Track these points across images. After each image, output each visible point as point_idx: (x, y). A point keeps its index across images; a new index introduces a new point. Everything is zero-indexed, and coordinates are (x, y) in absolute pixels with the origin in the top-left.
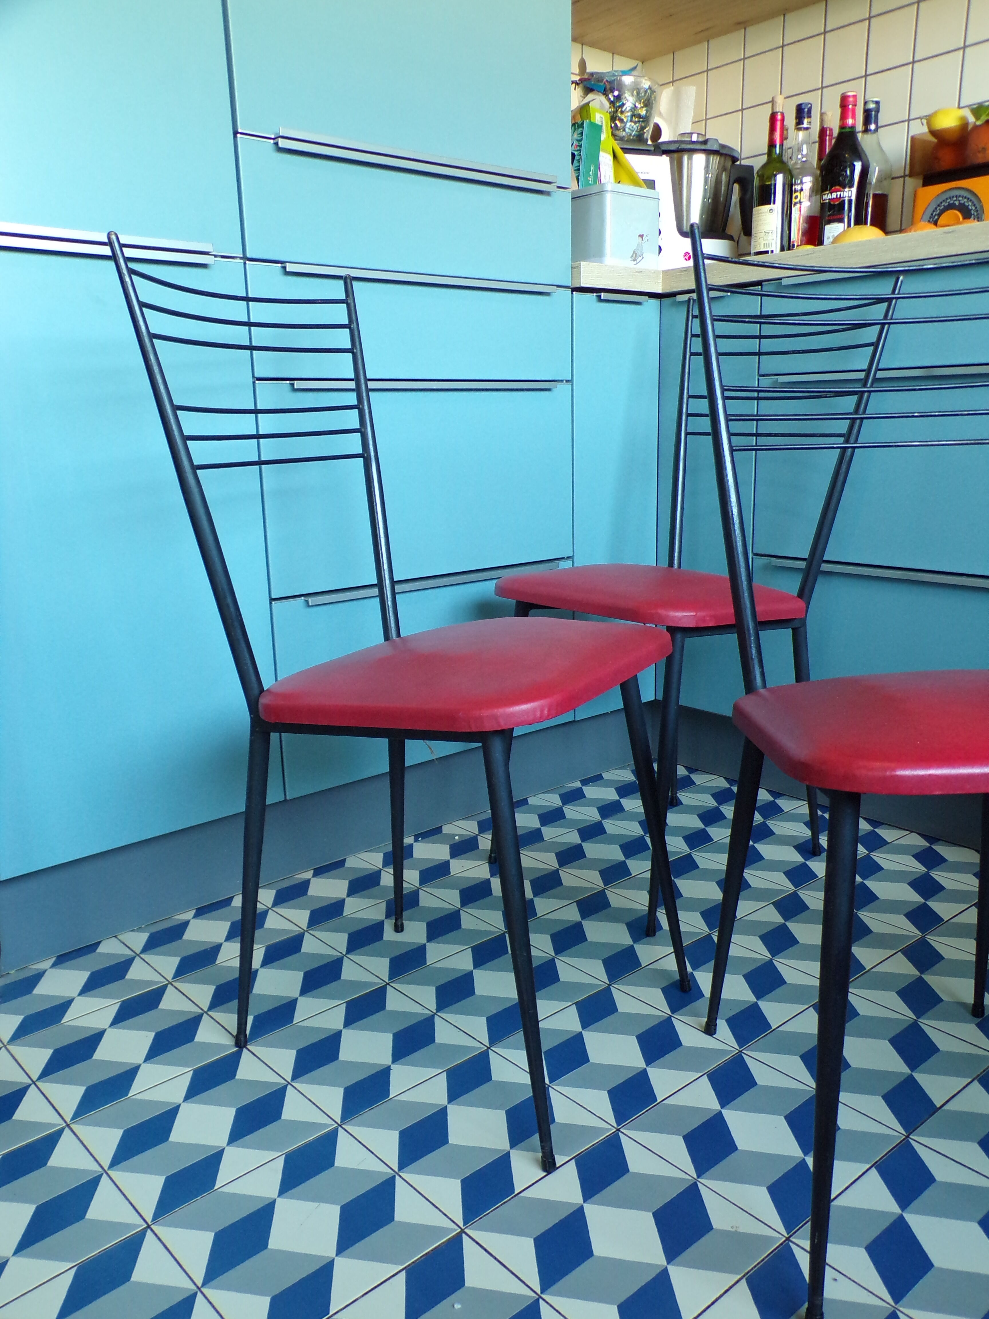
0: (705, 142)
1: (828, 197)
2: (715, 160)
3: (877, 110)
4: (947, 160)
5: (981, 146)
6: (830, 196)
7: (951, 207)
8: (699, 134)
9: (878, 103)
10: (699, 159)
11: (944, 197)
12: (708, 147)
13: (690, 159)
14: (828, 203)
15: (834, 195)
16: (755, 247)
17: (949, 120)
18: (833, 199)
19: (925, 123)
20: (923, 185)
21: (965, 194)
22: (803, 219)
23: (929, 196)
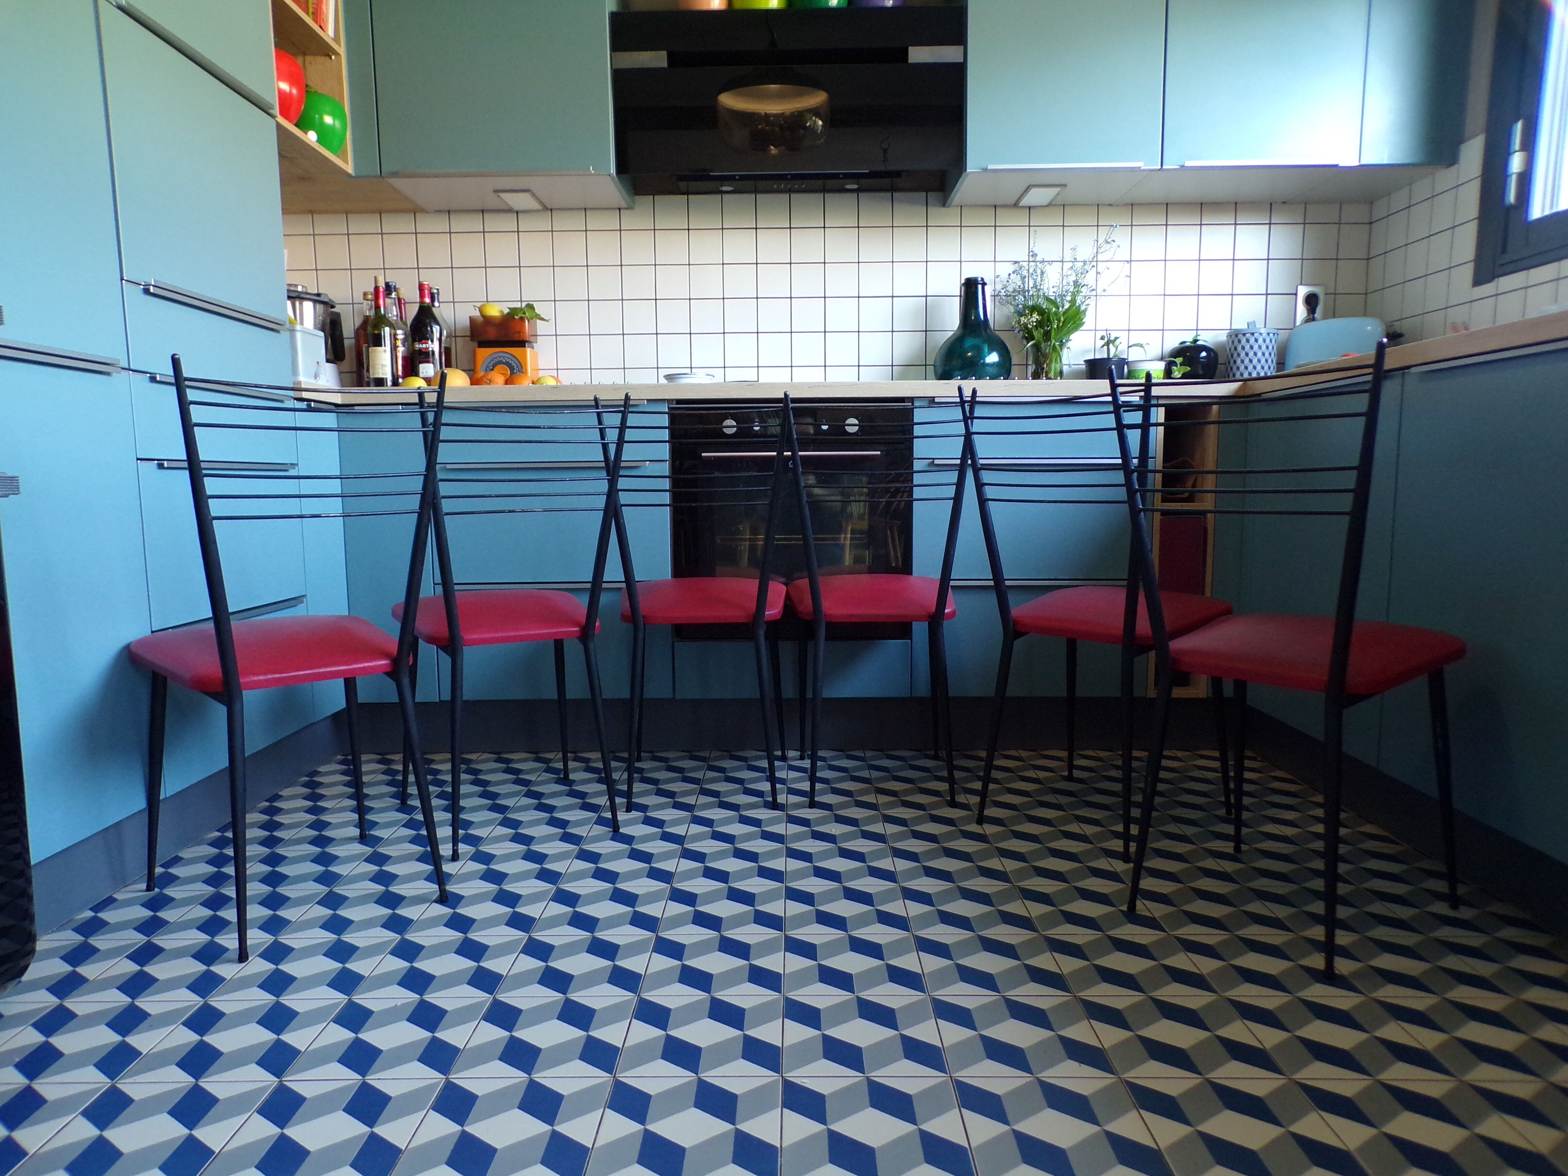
0: (319, 295)
1: (418, 346)
2: (320, 307)
3: (438, 294)
4: (492, 334)
5: (517, 330)
6: (421, 346)
7: (500, 362)
8: (303, 286)
9: (438, 290)
10: (308, 306)
11: (493, 357)
12: (322, 298)
13: (301, 304)
14: (420, 350)
15: (424, 346)
16: (374, 374)
17: (494, 311)
18: (423, 348)
19: (477, 309)
20: (480, 347)
21: (509, 356)
22: (404, 358)
23: (484, 354)
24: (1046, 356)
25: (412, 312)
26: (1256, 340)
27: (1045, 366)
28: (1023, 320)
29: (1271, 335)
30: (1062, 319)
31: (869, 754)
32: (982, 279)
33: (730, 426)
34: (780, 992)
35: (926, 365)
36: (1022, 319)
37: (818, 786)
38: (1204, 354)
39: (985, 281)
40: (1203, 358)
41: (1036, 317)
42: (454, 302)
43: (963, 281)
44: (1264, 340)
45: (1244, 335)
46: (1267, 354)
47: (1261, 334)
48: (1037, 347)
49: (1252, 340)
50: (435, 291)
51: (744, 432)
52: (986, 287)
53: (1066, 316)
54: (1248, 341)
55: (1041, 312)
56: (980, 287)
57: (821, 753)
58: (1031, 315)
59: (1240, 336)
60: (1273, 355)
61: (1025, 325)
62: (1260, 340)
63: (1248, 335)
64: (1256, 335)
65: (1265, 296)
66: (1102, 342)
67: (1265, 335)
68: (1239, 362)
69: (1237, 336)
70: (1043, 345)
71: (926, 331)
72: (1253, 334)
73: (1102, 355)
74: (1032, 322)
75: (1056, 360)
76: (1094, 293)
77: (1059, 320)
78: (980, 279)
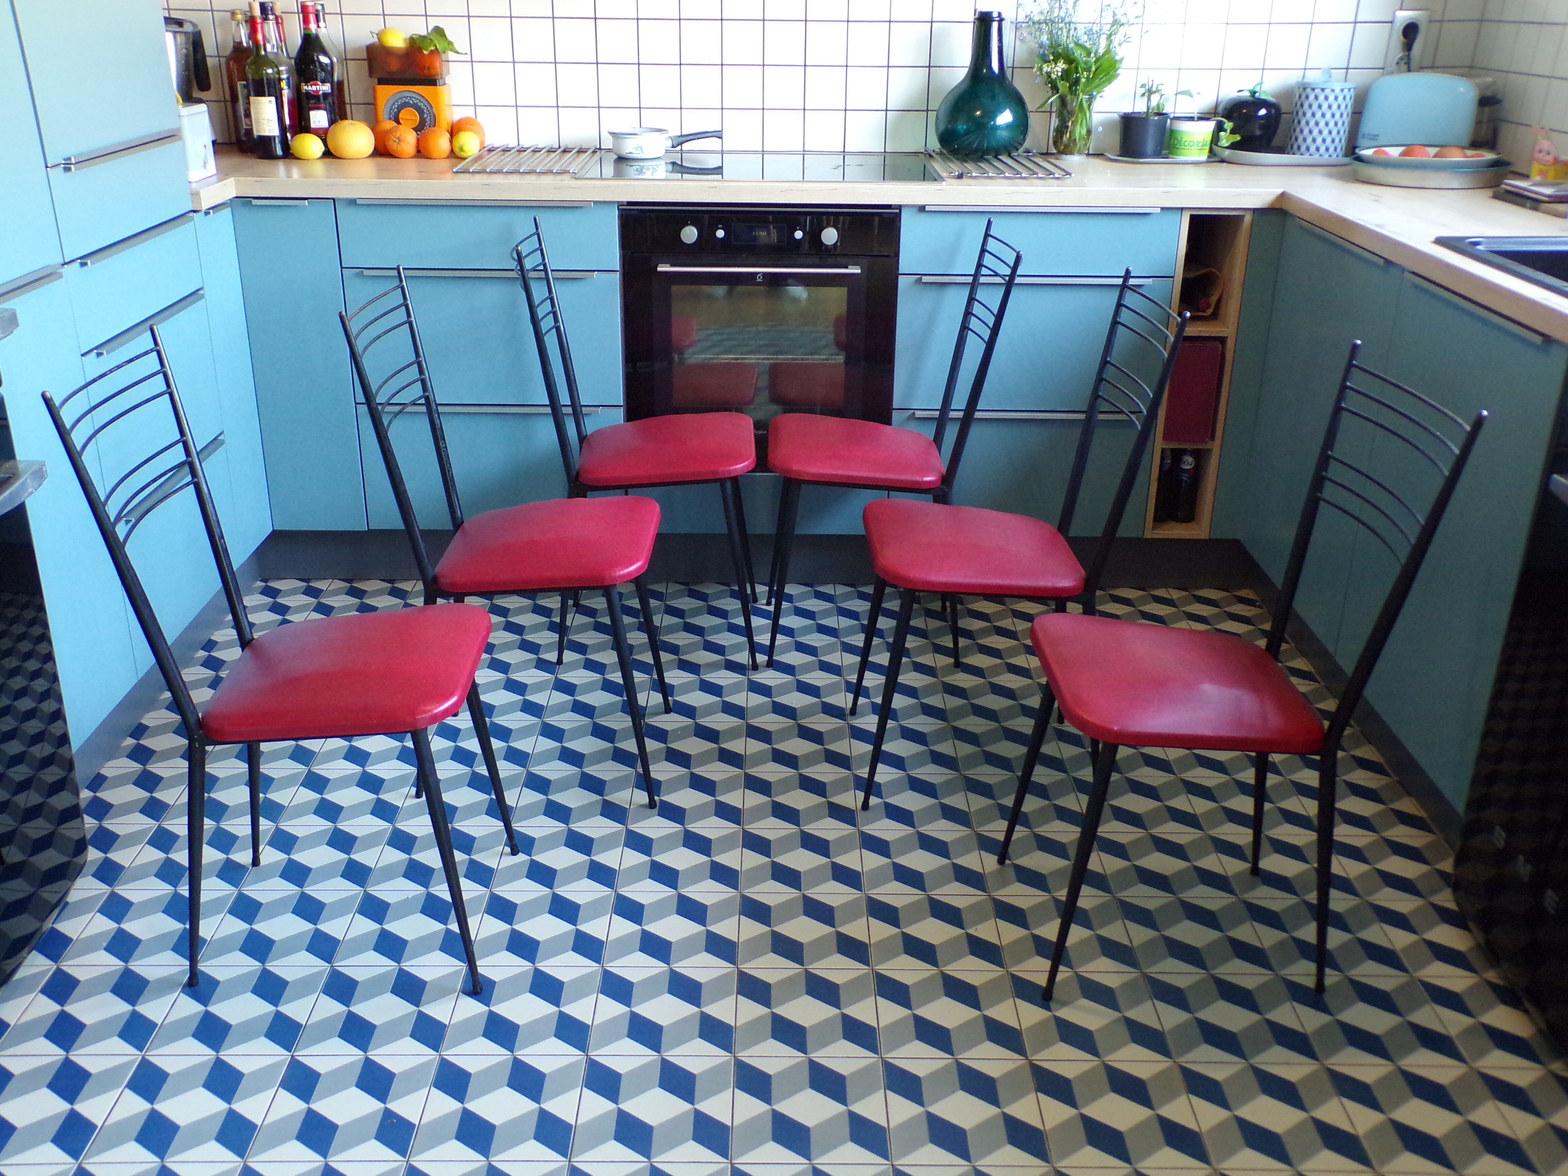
1: (305, 88)
3: (324, 15)
4: (394, 65)
5: (426, 64)
6: (310, 88)
7: (407, 104)
9: (322, 5)
11: (397, 97)
14: (308, 93)
15: (314, 88)
16: (258, 131)
17: (397, 41)
18: (314, 91)
19: (375, 36)
20: (379, 84)
21: (417, 97)
22: (291, 103)
23: (387, 94)
24: (1071, 113)
25: (296, 40)
26: (1326, 98)
27: (1070, 124)
28: (1046, 68)
29: (1346, 91)
30: (1093, 69)
31: (841, 590)
32: (1000, 14)
33: (690, 234)
34: (736, 888)
35: (927, 111)
36: (1045, 66)
37: (781, 639)
38: (1263, 112)
39: (1003, 16)
40: (1261, 117)
41: (1061, 65)
42: (341, 14)
43: (977, 16)
44: (1336, 98)
45: (1313, 89)
46: (1337, 116)
47: (1333, 91)
48: (1063, 101)
49: (1321, 98)
50: (320, 8)
51: (706, 242)
52: (1004, 23)
53: (1098, 64)
54: (1316, 98)
55: (1070, 60)
56: (995, 25)
57: (790, 589)
58: (1056, 64)
59: (1308, 90)
60: (1345, 116)
61: (1049, 74)
62: (1331, 98)
63: (1317, 91)
64: (1327, 91)
65: (1352, 25)
66: (1143, 90)
67: (1337, 91)
68: (1303, 122)
69: (1305, 89)
70: (1069, 97)
71: (929, 67)
72: (1323, 90)
73: (1140, 107)
74: (1057, 71)
75: (1082, 122)
76: (1139, 20)
77: (1089, 70)
78: (995, 15)
